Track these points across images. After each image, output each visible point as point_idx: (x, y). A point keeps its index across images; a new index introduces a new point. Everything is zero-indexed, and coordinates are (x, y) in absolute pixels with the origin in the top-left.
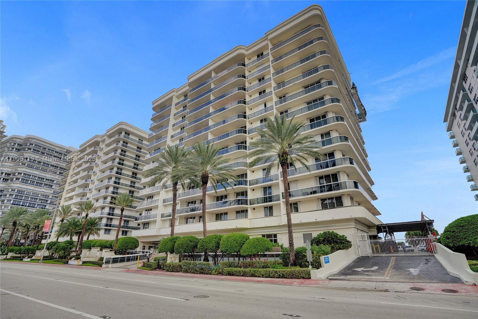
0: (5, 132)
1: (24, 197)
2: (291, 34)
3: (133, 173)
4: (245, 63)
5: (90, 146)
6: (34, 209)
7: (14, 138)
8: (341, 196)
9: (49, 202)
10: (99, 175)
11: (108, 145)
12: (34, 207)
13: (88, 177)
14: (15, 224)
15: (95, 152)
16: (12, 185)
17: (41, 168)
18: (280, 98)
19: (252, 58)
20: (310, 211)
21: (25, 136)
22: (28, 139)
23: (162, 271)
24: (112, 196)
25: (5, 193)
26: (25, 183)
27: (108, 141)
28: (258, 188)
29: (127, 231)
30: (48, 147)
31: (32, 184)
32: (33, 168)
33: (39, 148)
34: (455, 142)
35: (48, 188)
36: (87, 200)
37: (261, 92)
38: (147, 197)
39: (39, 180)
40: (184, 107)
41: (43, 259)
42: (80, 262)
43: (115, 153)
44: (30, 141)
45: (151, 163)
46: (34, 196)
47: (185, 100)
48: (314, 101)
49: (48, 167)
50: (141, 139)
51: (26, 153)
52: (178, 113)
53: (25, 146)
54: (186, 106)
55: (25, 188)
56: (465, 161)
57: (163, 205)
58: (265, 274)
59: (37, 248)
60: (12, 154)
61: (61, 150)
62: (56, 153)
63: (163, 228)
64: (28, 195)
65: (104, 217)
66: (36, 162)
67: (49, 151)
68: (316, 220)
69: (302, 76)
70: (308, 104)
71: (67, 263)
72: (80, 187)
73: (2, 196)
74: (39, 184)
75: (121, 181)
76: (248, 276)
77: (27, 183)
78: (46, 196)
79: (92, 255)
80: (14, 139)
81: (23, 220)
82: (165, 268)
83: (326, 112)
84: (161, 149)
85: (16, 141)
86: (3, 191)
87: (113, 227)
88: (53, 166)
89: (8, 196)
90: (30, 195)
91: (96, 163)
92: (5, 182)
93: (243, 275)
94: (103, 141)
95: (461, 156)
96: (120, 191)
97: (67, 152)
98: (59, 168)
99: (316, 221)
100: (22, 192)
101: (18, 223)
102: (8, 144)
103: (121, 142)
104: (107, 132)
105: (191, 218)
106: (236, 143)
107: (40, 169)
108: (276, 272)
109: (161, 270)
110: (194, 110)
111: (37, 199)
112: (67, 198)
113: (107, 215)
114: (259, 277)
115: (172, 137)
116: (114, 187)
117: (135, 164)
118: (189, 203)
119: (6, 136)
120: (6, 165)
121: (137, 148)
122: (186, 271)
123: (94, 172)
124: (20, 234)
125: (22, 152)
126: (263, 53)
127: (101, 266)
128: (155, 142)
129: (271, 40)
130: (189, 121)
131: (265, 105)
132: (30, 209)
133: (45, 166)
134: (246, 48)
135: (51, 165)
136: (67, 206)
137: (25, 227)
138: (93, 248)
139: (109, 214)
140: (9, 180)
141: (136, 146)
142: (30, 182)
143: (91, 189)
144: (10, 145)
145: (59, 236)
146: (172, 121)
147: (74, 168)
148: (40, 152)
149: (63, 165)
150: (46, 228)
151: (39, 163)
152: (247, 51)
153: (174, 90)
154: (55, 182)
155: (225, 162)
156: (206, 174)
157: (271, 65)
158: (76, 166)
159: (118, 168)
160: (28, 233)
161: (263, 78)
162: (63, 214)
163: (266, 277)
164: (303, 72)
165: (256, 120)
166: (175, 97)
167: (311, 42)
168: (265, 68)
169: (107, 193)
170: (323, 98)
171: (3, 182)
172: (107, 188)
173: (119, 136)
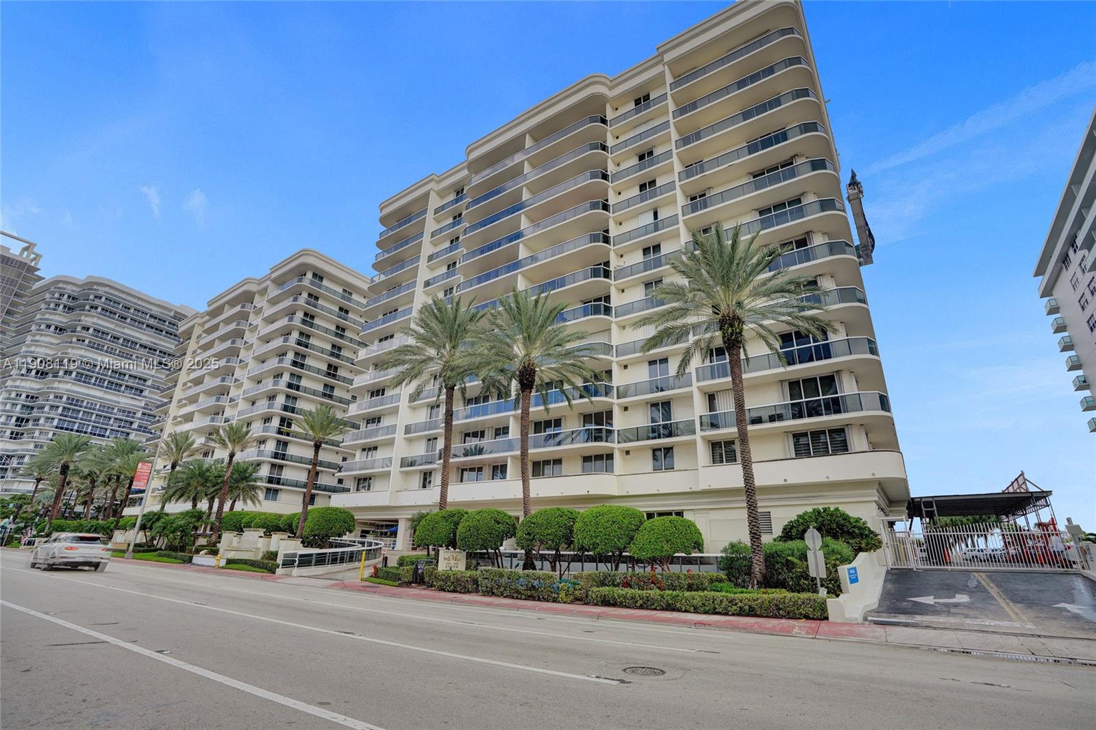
0: (39, 269)
1: (81, 413)
2: (719, 52)
3: (330, 366)
4: (605, 117)
5: (232, 303)
6: (104, 440)
7: (59, 282)
8: (844, 429)
9: (135, 426)
10: (254, 368)
11: (273, 302)
12: (103, 436)
13: (228, 372)
14: (65, 469)
15: (244, 316)
16: (56, 385)
17: (120, 352)
18: (692, 199)
19: (622, 105)
20: (772, 461)
21: (85, 278)
22: (90, 285)
23: (425, 589)
24: (283, 416)
25: (40, 402)
26: (84, 382)
27: (274, 292)
28: (636, 405)
29: (314, 495)
30: (135, 304)
31: (99, 386)
32: (102, 350)
33: (116, 305)
34: (1060, 321)
35: (134, 394)
36: (225, 422)
37: (645, 184)
38: (365, 421)
39: (115, 378)
40: (455, 218)
41: (134, 551)
42: (221, 560)
43: (291, 320)
44: (95, 290)
45: (376, 342)
46: (103, 411)
47: (457, 201)
48: (776, 207)
49: (135, 349)
50: (348, 290)
51: (86, 316)
52: (440, 230)
53: (85, 300)
54: (460, 215)
55: (83, 394)
56: (1081, 365)
57: (405, 439)
58: (703, 604)
59: (117, 524)
60: (56, 318)
61: (162, 311)
62: (152, 320)
63: (406, 490)
64: (90, 409)
65: (263, 462)
66: (109, 337)
67: (136, 313)
68: (785, 480)
69: (746, 149)
70: (761, 213)
71: (190, 560)
72: (208, 393)
73: (35, 410)
74: (114, 386)
75: (304, 383)
76: (655, 609)
77: (89, 383)
78: (129, 412)
79: (244, 546)
80: (61, 285)
81: (82, 462)
82: (435, 583)
83: (808, 233)
84: (399, 311)
85: (65, 289)
86: (37, 398)
87: (283, 484)
88: (146, 347)
89: (47, 409)
90: (94, 409)
91: (245, 342)
92: (40, 378)
93: (641, 605)
94: (263, 292)
95: (1072, 353)
96: (300, 405)
97: (175, 317)
98: (157, 353)
99: (784, 483)
100: (77, 401)
101: (72, 467)
102: (47, 296)
103: (305, 295)
104: (272, 272)
105: (472, 470)
106: (582, 301)
107: (117, 352)
108: (731, 602)
109: (424, 587)
110: (481, 225)
111: (110, 418)
112: (179, 417)
113: (272, 457)
114: (686, 611)
115: (427, 284)
116: (288, 396)
117: (334, 346)
118: (467, 435)
119: (41, 278)
120: (42, 342)
121: (339, 310)
122: (490, 593)
123: (241, 360)
124: (75, 493)
125: (77, 314)
126: (649, 95)
127: (274, 573)
128: (385, 296)
129: (671, 64)
130: (467, 249)
131: (656, 216)
132: (95, 441)
133: (126, 346)
134: (608, 83)
135: (140, 345)
136: (183, 435)
137: (85, 478)
138: (248, 529)
139: (276, 456)
140: (50, 375)
141: (338, 305)
142: (96, 381)
143: (235, 398)
144: (52, 298)
145: (166, 499)
146: (427, 248)
147: (194, 352)
148: (117, 315)
149: (169, 345)
150: (139, 481)
151: (116, 340)
152: (610, 89)
153: (433, 177)
154: (149, 383)
155: (579, 338)
156: (529, 364)
157: (672, 121)
158: (199, 348)
159: (297, 354)
160: (92, 491)
161: (651, 153)
162: (174, 450)
163: (706, 613)
164: (748, 141)
165: (631, 250)
166: (435, 194)
167: (771, 70)
168: (655, 130)
169: (272, 408)
170: (798, 201)
171: (36, 378)
172: (270, 398)
173: (300, 280)
